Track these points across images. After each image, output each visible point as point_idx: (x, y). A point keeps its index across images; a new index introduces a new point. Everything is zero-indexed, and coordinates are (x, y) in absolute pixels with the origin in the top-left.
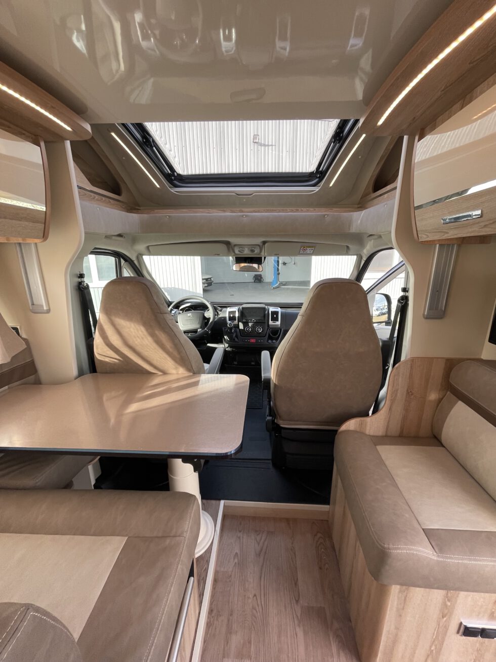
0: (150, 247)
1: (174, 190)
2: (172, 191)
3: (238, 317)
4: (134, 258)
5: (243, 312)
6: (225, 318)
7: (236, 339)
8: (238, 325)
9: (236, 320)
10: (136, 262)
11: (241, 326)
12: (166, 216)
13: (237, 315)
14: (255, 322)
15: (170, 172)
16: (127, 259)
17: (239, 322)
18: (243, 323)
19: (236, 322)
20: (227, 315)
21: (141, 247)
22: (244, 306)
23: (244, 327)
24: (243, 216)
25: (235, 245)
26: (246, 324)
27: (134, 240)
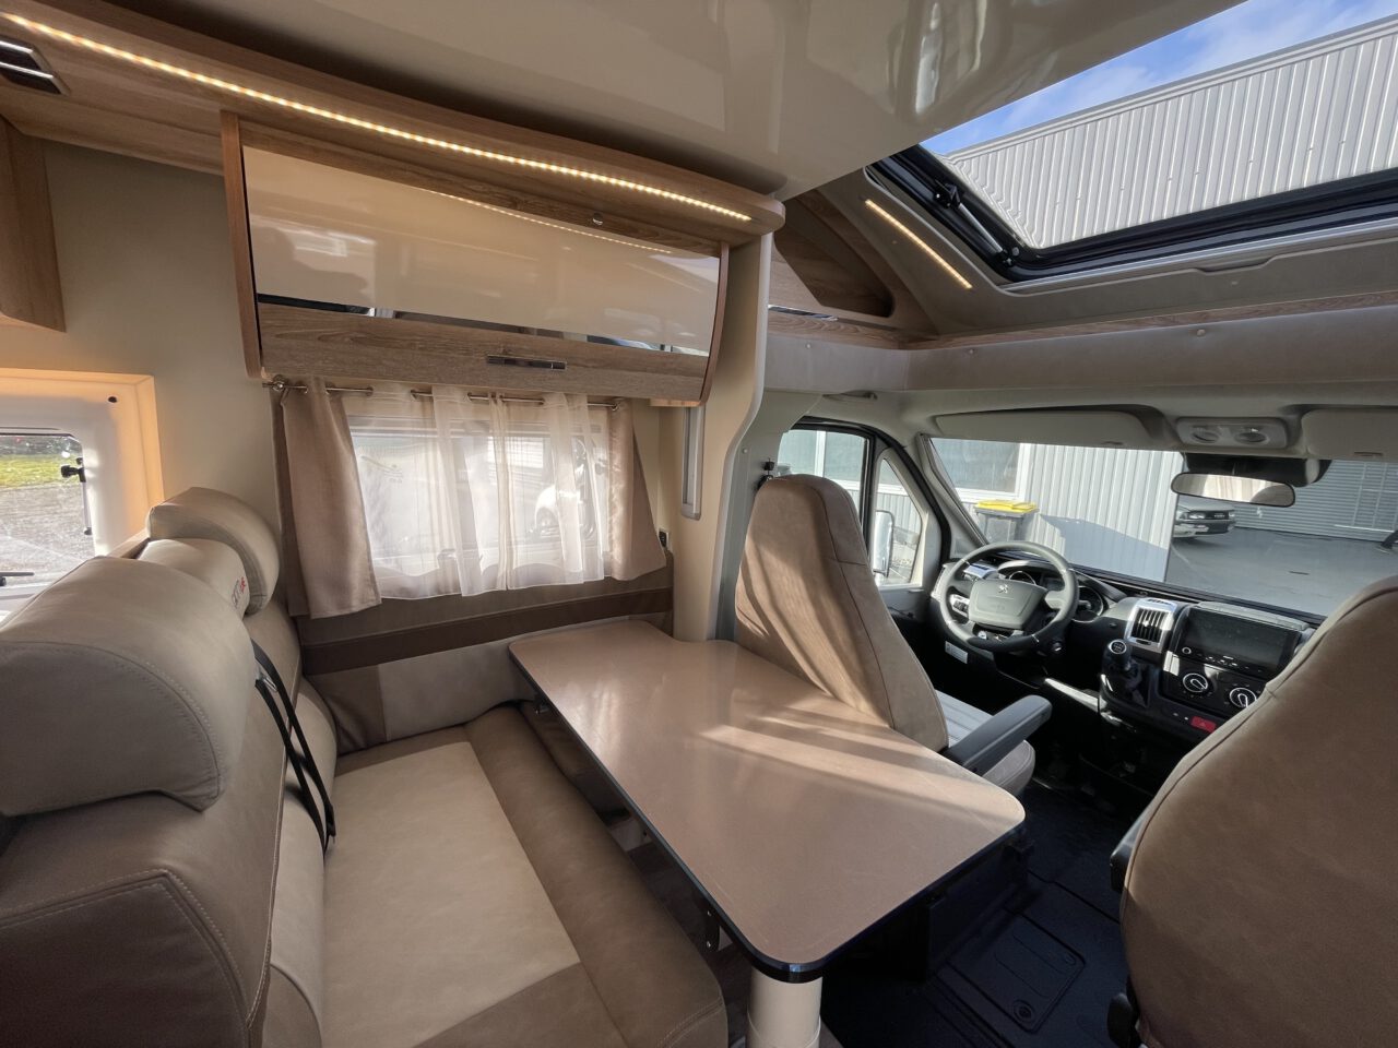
0: (937, 419)
1: (1007, 290)
2: (1003, 291)
3: (1170, 634)
4: (905, 440)
5: (1189, 624)
6: (1121, 625)
7: (1138, 697)
8: (1162, 657)
9: (1157, 640)
10: (910, 450)
11: (1172, 664)
12: (969, 349)
13: (1166, 626)
14: (1233, 668)
15: (1001, 250)
16: (891, 443)
17: (1166, 647)
18: (1182, 657)
19: (1157, 647)
20: (1131, 618)
21: (918, 419)
22: (1203, 606)
23: (1183, 670)
24: (1194, 331)
25: (1180, 419)
26: (1192, 662)
27: (903, 405)
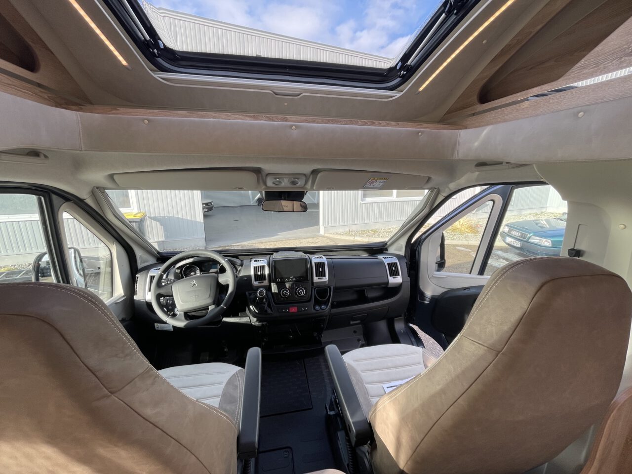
0: (115, 176)
1: (159, 76)
3: (269, 275)
4: (84, 194)
8: (270, 287)
9: (265, 279)
10: (90, 202)
11: (274, 288)
12: (143, 120)
14: (294, 281)
15: (148, 38)
16: (67, 197)
17: (270, 282)
18: (277, 283)
19: (266, 283)
20: (252, 273)
21: (97, 176)
23: (279, 289)
24: (291, 126)
25: (268, 175)
26: (281, 285)
